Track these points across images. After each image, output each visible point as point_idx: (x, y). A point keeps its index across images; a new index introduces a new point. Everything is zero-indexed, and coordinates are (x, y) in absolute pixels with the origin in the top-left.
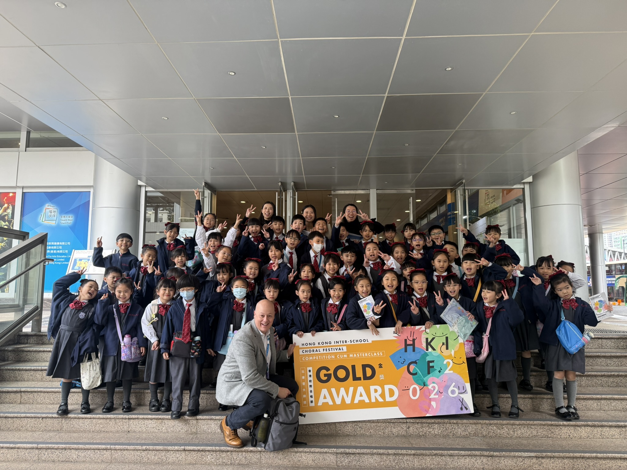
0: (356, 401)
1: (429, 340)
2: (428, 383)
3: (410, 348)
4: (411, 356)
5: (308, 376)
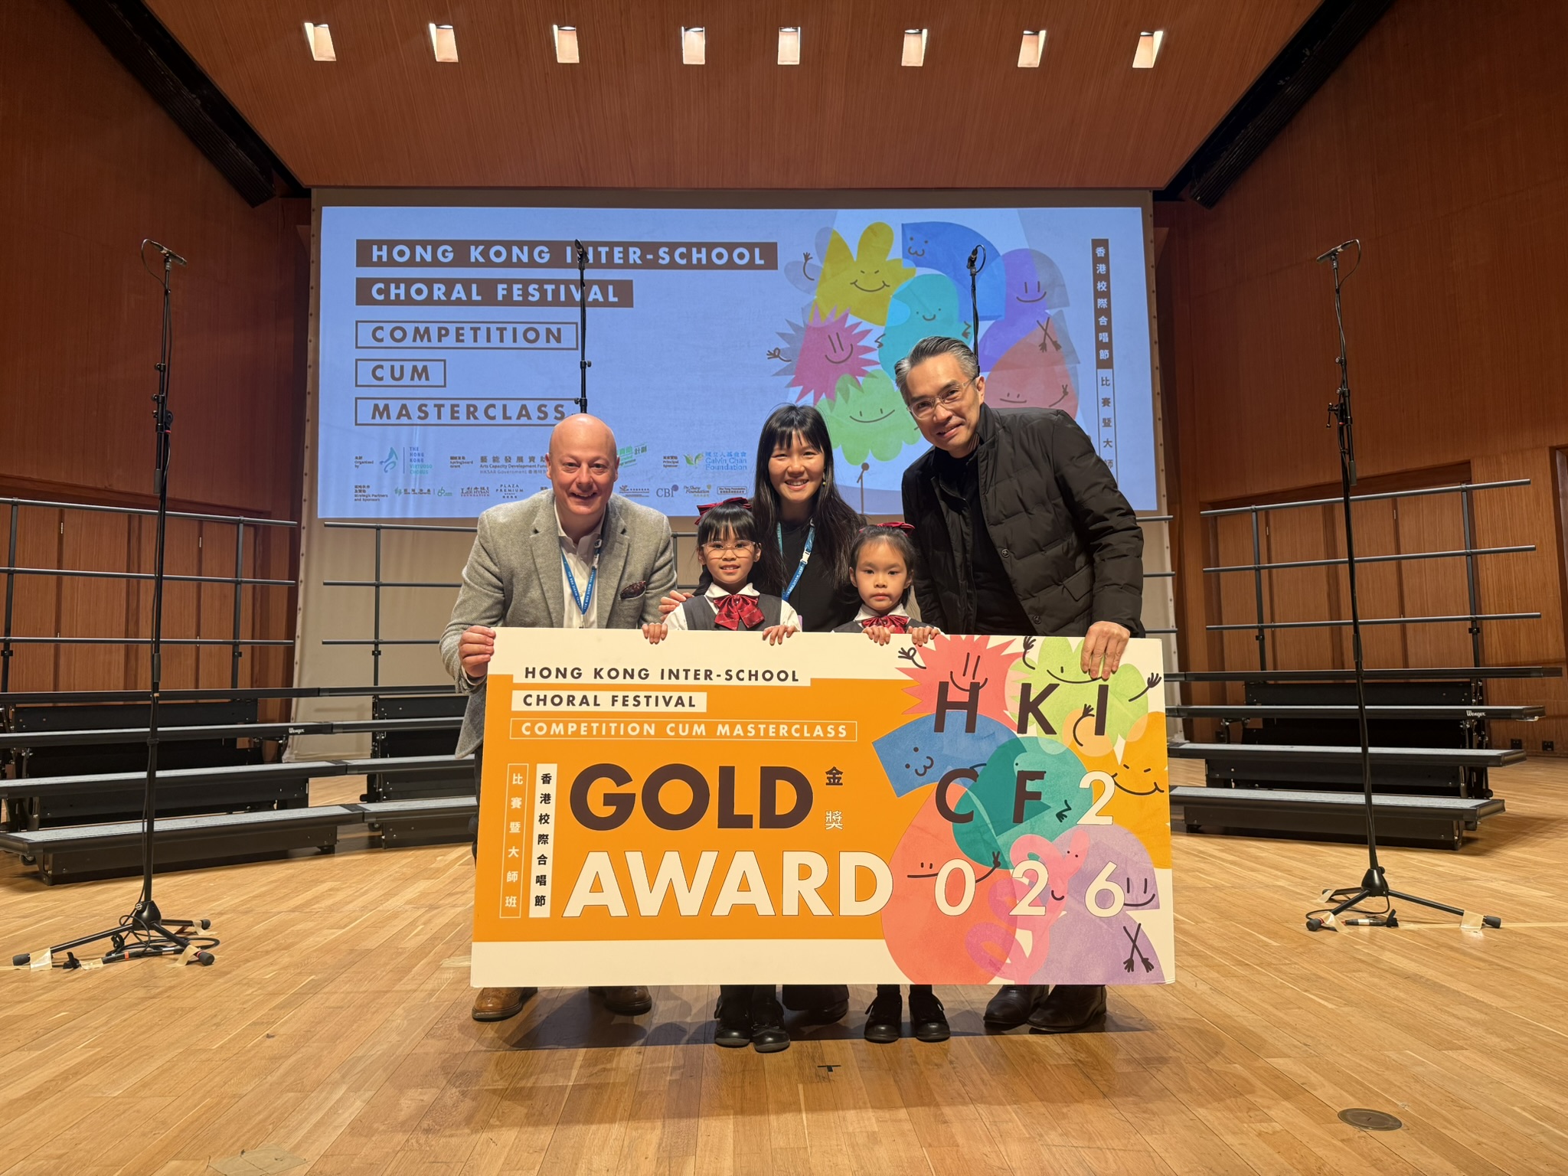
0: (722, 909)
1: (1033, 695)
2: (1009, 856)
3: (956, 718)
4: (957, 747)
5: (538, 799)
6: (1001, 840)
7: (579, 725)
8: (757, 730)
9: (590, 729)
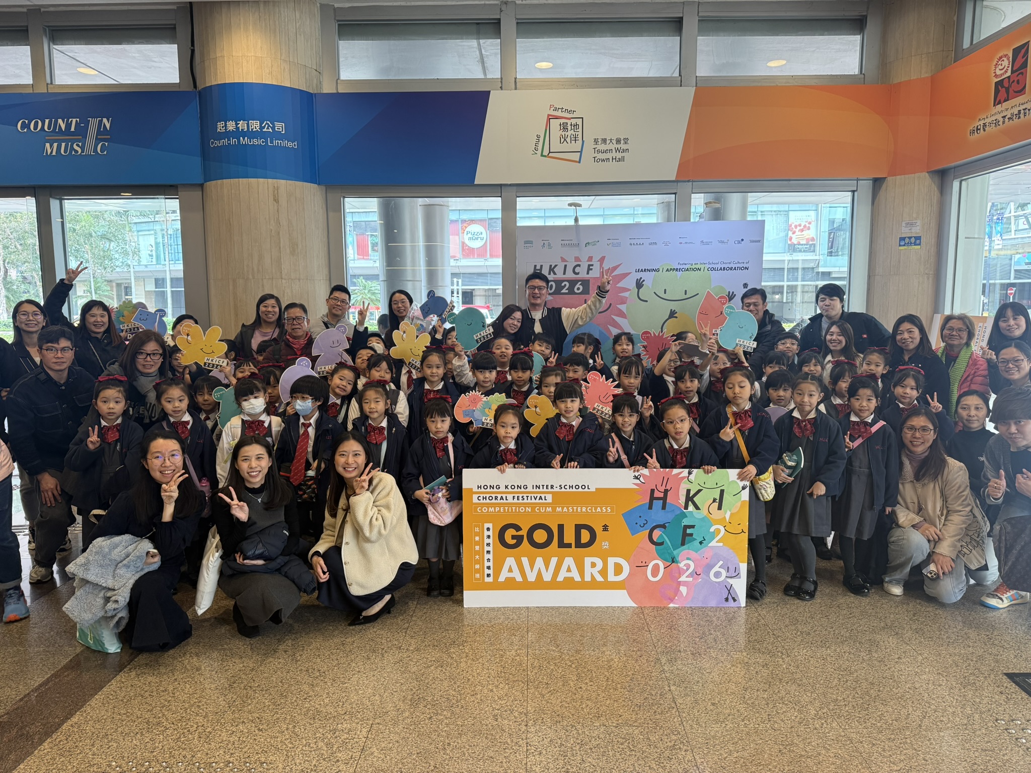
0: (560, 578)
1: (692, 493)
2: (679, 559)
3: (658, 504)
4: (658, 515)
5: (485, 537)
6: (675, 552)
7: (500, 507)
8: (573, 509)
9: (505, 509)
